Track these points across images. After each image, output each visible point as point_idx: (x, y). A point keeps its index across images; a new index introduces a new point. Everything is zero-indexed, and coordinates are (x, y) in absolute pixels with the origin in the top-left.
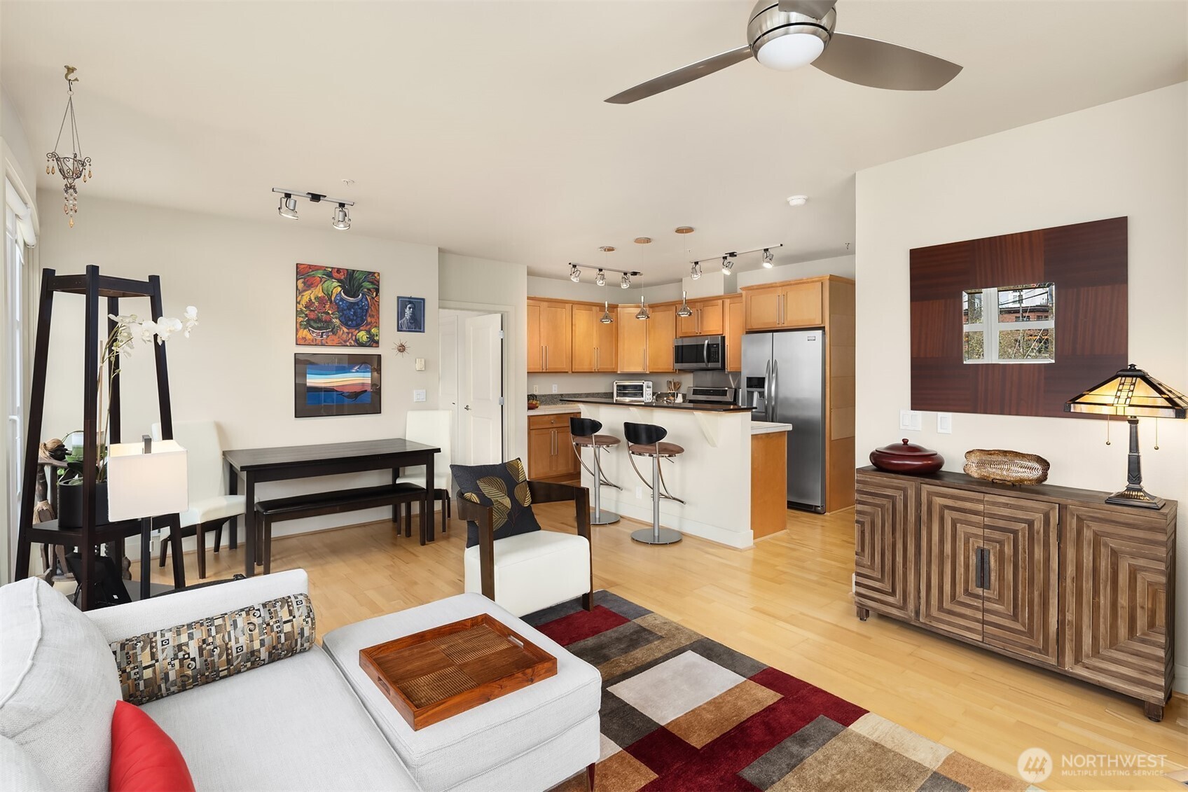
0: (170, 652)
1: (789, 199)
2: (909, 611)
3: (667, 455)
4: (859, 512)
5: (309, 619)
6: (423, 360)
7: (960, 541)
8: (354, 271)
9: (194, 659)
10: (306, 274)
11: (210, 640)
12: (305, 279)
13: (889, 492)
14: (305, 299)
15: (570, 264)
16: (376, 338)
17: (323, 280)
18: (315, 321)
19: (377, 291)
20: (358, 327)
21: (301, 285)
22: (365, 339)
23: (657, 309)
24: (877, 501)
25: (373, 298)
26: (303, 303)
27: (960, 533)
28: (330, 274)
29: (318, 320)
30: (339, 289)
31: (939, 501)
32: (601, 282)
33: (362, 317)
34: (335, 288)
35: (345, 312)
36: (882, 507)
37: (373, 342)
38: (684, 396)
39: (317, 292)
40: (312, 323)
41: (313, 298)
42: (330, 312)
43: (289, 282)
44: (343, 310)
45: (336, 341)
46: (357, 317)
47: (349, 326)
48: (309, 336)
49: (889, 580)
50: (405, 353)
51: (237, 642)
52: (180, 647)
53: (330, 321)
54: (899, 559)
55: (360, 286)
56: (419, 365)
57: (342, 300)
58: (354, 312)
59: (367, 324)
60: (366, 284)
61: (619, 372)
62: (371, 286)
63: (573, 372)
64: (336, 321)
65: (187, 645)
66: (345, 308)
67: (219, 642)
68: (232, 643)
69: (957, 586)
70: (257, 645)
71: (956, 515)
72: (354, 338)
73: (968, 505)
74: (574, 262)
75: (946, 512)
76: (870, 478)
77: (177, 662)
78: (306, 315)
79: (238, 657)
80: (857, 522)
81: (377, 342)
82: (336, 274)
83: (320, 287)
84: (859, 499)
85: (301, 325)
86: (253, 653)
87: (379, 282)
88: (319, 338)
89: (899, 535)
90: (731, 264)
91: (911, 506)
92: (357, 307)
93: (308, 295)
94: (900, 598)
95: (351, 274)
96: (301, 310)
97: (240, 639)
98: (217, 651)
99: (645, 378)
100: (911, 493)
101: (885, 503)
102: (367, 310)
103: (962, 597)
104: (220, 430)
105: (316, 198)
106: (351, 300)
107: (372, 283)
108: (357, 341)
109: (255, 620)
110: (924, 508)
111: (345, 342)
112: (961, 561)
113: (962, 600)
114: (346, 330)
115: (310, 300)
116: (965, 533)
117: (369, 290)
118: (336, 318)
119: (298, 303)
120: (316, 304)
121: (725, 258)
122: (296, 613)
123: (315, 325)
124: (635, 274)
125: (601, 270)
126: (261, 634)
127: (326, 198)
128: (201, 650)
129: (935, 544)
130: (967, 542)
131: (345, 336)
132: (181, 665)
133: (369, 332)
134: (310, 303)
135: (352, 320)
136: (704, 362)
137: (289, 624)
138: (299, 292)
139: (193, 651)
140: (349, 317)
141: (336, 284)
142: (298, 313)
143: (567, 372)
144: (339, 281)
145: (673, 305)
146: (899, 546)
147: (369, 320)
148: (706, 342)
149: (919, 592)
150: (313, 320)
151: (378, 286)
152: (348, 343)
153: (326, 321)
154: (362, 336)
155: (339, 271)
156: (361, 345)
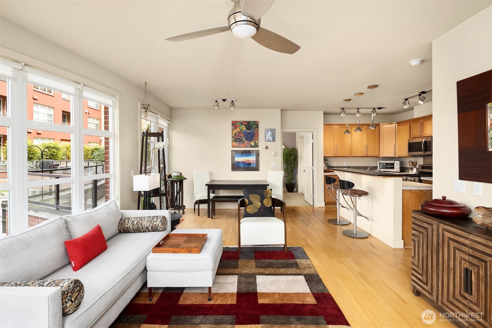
0: (131, 222)
1: (410, 62)
2: (434, 297)
3: (358, 196)
4: (413, 235)
5: (161, 222)
6: (274, 152)
7: (457, 261)
8: (250, 121)
9: (135, 225)
10: (235, 124)
11: (139, 221)
12: (234, 126)
13: (425, 225)
14: (234, 132)
15: (340, 108)
16: (257, 144)
17: (240, 125)
18: (237, 139)
19: (258, 128)
20: (251, 141)
21: (233, 128)
22: (253, 145)
23: (401, 124)
24: (421, 230)
25: (256, 130)
26: (234, 133)
27: (457, 256)
28: (242, 123)
29: (238, 139)
30: (245, 128)
31: (447, 234)
32: (358, 114)
33: (252, 137)
34: (244, 128)
35: (247, 136)
36: (422, 233)
37: (256, 146)
38: (417, 169)
39: (238, 130)
40: (236, 140)
41: (237, 132)
42: (242, 136)
43: (230, 127)
44: (246, 135)
45: (244, 146)
46: (251, 137)
47: (248, 140)
48: (235, 145)
49: (425, 276)
50: (268, 149)
51: (144, 224)
52: (133, 221)
53: (242, 139)
54: (430, 265)
55: (252, 127)
56: (273, 153)
57: (246, 132)
58: (250, 136)
59: (254, 139)
60: (254, 126)
61: (380, 157)
62: (255, 126)
63: (352, 157)
64: (244, 139)
65: (135, 221)
66: (247, 134)
67: (140, 223)
68: (143, 224)
69: (456, 289)
70: (148, 226)
71: (456, 245)
72: (250, 144)
73: (461, 240)
74: (342, 107)
75: (451, 241)
76: (418, 216)
77: (132, 225)
78: (235, 138)
79: (144, 227)
80: (413, 240)
81: (258, 146)
82: (244, 123)
83: (239, 128)
84: (413, 227)
85: (233, 141)
86: (147, 227)
87: (258, 124)
88: (238, 145)
89: (429, 251)
90: (424, 98)
91: (435, 236)
92: (251, 134)
93: (236, 131)
94: (430, 288)
95: (249, 123)
96: (233, 136)
97: (145, 223)
98: (140, 225)
99: (395, 159)
100: (435, 227)
101: (424, 231)
102: (254, 135)
103: (459, 297)
104: (211, 174)
105: (224, 100)
106: (249, 131)
107: (256, 125)
108: (251, 145)
109: (149, 219)
110: (441, 237)
111: (247, 146)
112: (458, 274)
113: (458, 298)
114: (247, 142)
115: (236, 132)
116: (460, 257)
117: (255, 127)
118: (244, 138)
119: (232, 134)
120: (238, 134)
121: (420, 95)
122: (158, 220)
123: (237, 141)
124: (380, 108)
125: (358, 109)
126: (149, 223)
127: (227, 100)
128: (137, 223)
129: (446, 260)
130: (460, 264)
131: (247, 144)
132: (133, 226)
133: (255, 142)
134: (236, 134)
135: (249, 139)
136: (422, 151)
137: (156, 222)
138: (233, 130)
139: (135, 224)
140: (248, 137)
141: (244, 126)
142: (233, 137)
143: (349, 157)
144: (245, 125)
145: (408, 122)
146: (430, 257)
147: (255, 138)
148: (424, 140)
149: (438, 287)
150: (236, 139)
151: (258, 126)
152: (248, 146)
153: (241, 139)
154: (253, 144)
155: (245, 122)
156: (252, 147)
